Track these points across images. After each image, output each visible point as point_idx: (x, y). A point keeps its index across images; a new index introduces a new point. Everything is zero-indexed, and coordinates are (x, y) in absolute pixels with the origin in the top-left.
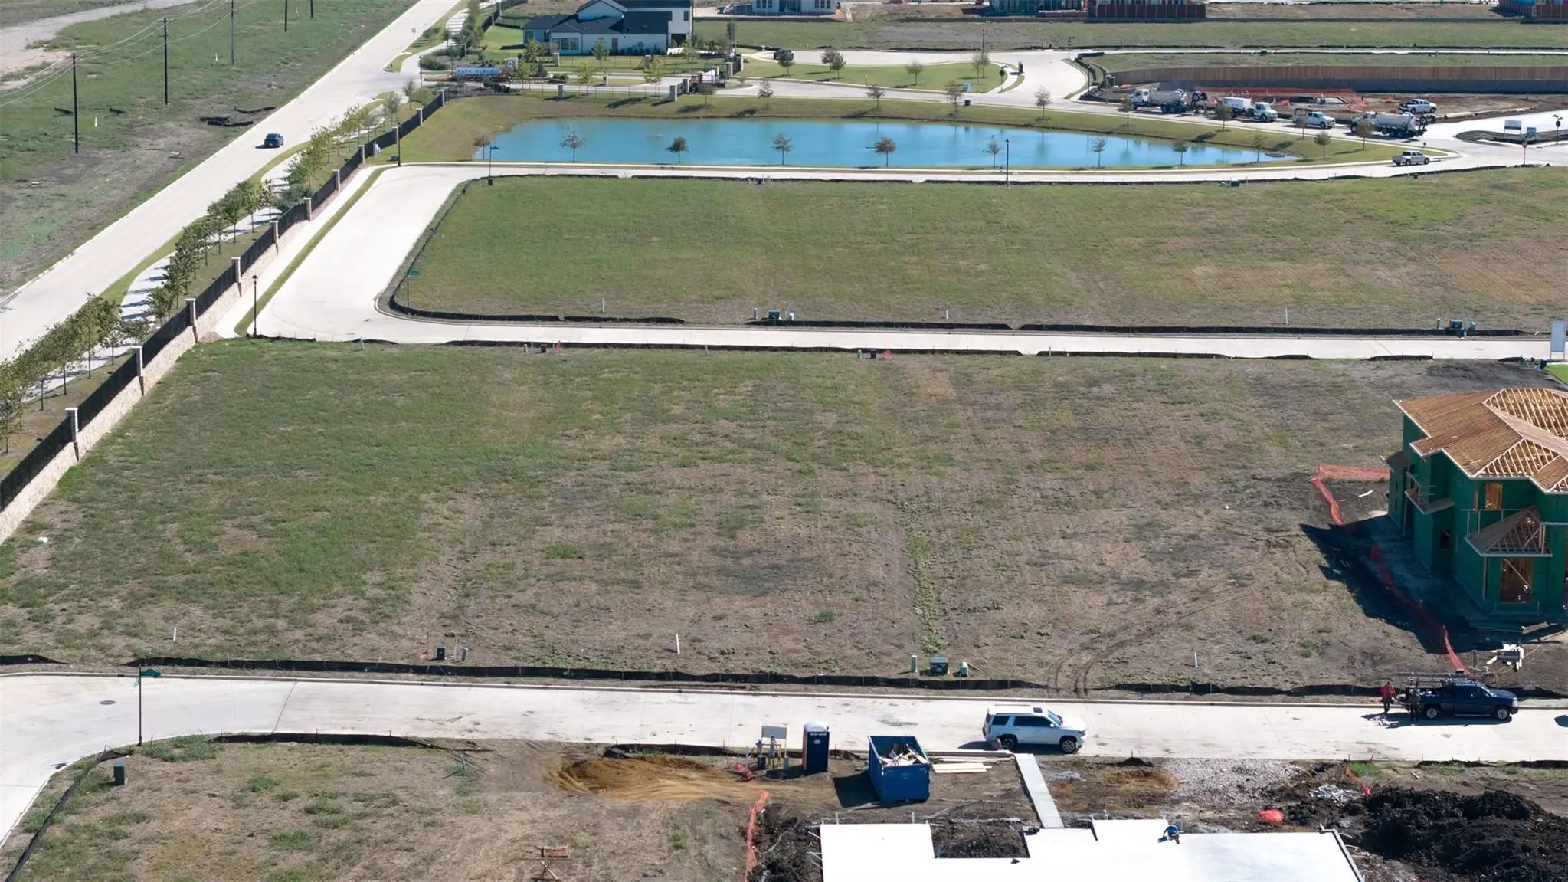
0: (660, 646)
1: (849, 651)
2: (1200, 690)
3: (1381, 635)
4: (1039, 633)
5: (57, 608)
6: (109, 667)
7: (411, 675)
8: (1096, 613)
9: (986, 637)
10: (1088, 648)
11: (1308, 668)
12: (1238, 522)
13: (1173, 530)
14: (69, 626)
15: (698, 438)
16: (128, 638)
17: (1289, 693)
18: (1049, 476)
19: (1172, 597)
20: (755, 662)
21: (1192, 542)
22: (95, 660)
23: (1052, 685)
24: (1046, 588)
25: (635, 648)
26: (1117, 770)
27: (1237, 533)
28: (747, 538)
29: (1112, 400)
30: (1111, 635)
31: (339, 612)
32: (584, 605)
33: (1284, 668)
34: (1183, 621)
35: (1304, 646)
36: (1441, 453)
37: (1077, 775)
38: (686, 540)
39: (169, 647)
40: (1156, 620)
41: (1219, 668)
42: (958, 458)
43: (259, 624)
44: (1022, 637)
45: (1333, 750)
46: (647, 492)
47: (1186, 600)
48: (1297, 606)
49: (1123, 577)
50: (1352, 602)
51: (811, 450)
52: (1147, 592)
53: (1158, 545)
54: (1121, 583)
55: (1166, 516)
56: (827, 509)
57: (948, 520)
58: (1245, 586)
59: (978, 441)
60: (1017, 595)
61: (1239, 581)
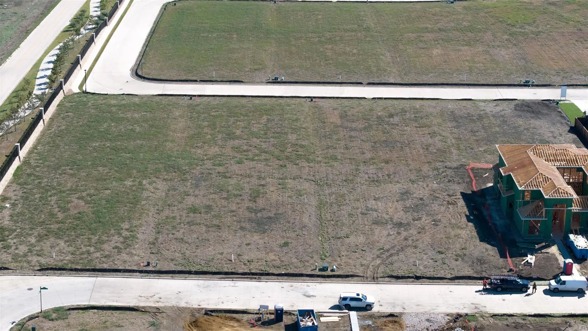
0: (226, 258)
1: (294, 260)
2: (418, 278)
3: (484, 250)
4: (362, 250)
5: (12, 241)
6: (31, 271)
7: (138, 274)
8: (383, 239)
9: (343, 252)
10: (379, 257)
11: (457, 266)
12: (438, 191)
13: (415, 195)
14: (16, 251)
15: (245, 148)
16: (38, 257)
17: (449, 279)
18: (371, 167)
19: (411, 231)
20: (260, 266)
21: (421, 202)
22: (26, 268)
23: (365, 276)
24: (367, 227)
25: (218, 259)
26: (385, 319)
27: (437, 197)
28: (261, 202)
29: (397, 125)
30: (388, 251)
31: (113, 244)
32: (200, 238)
33: (449, 266)
34: (414, 244)
35: (456, 256)
36: (510, 175)
37: (370, 323)
38: (238, 203)
39: (52, 261)
40: (404, 243)
41: (425, 267)
42: (339, 157)
43: (84, 249)
44: (356, 252)
45: (463, 307)
46: (226, 177)
47: (416, 233)
48: (455, 236)
49: (394, 221)
50: (476, 234)
51: (286, 154)
52: (402, 229)
53: (408, 203)
54: (393, 224)
55: (413, 187)
56: (290, 186)
57: (333, 190)
58: (438, 225)
59: (347, 148)
60: (356, 230)
61: (436, 223)
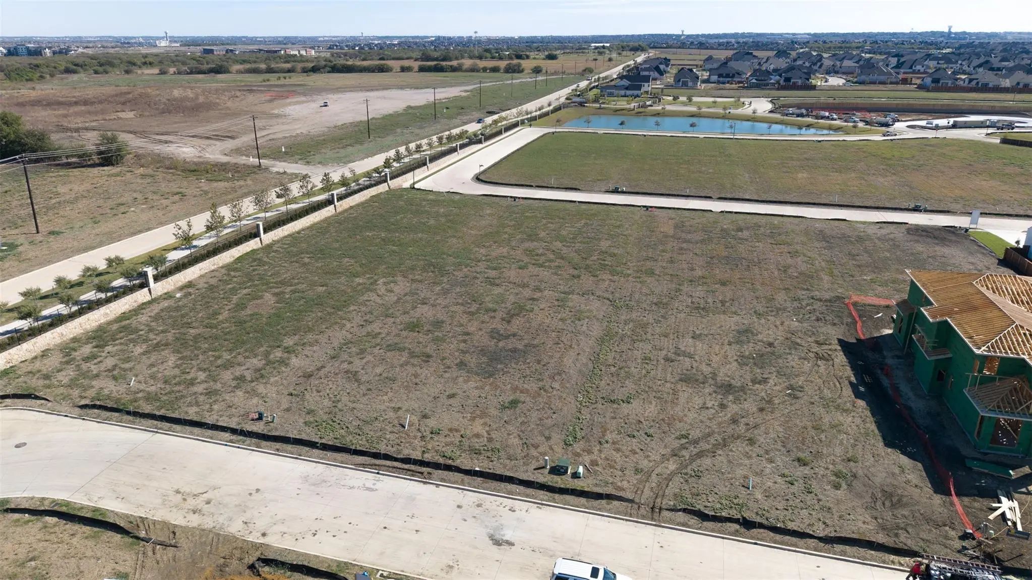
0: (399, 421)
1: (513, 441)
2: (748, 525)
3: (897, 470)
4: (646, 433)
5: (110, 350)
6: (68, 407)
7: (226, 435)
8: (691, 416)
9: (611, 433)
10: (675, 455)
11: (838, 502)
12: (799, 333)
13: (760, 337)
14: (93, 367)
15: (540, 251)
16: (110, 381)
17: (820, 539)
18: (700, 288)
19: (746, 405)
20: (447, 445)
21: (769, 349)
22: (69, 400)
23: (637, 500)
24: (668, 385)
25: (384, 420)
27: (798, 344)
28: (516, 324)
30: (696, 442)
31: (241, 370)
32: (385, 375)
33: (819, 500)
34: (748, 435)
35: (836, 475)
36: (946, 321)
38: (483, 323)
40: (731, 429)
41: (768, 494)
42: (657, 272)
43: (191, 375)
44: (634, 437)
46: (492, 284)
47: (755, 409)
48: (833, 427)
49: (719, 379)
50: (873, 427)
51: (588, 262)
52: (731, 397)
53: (748, 349)
54: (716, 385)
55: (758, 324)
56: (570, 304)
57: (634, 315)
58: (797, 398)
59: (672, 261)
60: (647, 389)
61: (794, 392)
